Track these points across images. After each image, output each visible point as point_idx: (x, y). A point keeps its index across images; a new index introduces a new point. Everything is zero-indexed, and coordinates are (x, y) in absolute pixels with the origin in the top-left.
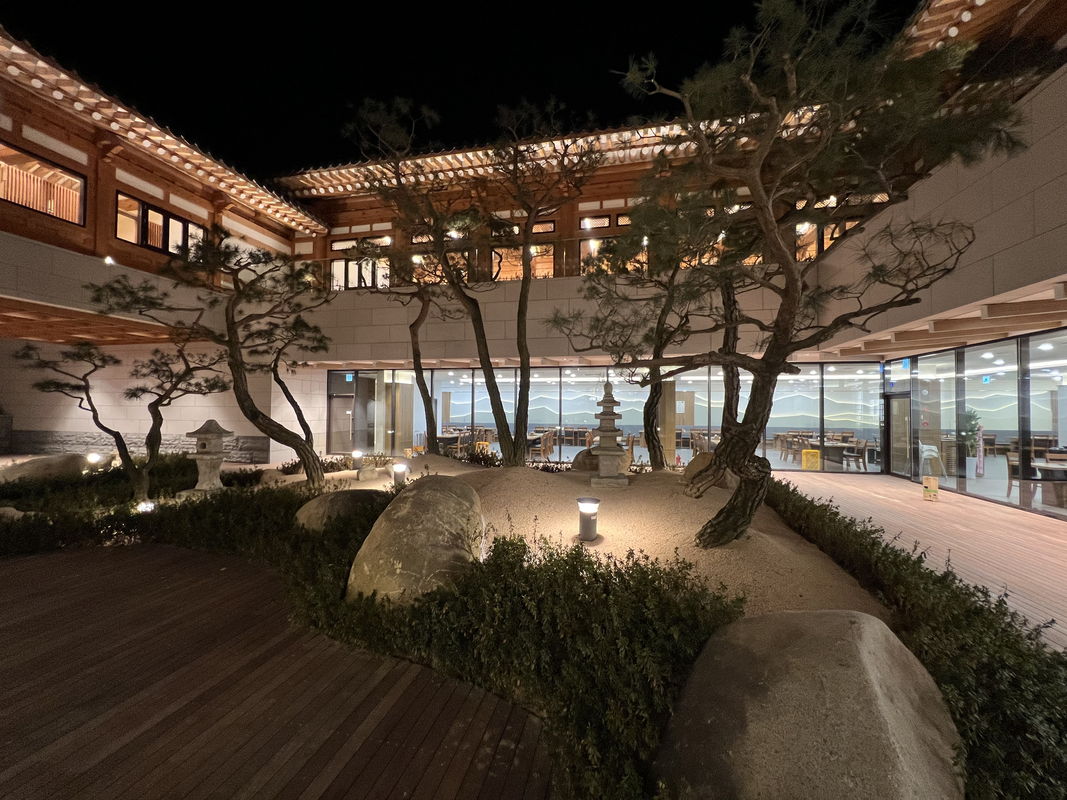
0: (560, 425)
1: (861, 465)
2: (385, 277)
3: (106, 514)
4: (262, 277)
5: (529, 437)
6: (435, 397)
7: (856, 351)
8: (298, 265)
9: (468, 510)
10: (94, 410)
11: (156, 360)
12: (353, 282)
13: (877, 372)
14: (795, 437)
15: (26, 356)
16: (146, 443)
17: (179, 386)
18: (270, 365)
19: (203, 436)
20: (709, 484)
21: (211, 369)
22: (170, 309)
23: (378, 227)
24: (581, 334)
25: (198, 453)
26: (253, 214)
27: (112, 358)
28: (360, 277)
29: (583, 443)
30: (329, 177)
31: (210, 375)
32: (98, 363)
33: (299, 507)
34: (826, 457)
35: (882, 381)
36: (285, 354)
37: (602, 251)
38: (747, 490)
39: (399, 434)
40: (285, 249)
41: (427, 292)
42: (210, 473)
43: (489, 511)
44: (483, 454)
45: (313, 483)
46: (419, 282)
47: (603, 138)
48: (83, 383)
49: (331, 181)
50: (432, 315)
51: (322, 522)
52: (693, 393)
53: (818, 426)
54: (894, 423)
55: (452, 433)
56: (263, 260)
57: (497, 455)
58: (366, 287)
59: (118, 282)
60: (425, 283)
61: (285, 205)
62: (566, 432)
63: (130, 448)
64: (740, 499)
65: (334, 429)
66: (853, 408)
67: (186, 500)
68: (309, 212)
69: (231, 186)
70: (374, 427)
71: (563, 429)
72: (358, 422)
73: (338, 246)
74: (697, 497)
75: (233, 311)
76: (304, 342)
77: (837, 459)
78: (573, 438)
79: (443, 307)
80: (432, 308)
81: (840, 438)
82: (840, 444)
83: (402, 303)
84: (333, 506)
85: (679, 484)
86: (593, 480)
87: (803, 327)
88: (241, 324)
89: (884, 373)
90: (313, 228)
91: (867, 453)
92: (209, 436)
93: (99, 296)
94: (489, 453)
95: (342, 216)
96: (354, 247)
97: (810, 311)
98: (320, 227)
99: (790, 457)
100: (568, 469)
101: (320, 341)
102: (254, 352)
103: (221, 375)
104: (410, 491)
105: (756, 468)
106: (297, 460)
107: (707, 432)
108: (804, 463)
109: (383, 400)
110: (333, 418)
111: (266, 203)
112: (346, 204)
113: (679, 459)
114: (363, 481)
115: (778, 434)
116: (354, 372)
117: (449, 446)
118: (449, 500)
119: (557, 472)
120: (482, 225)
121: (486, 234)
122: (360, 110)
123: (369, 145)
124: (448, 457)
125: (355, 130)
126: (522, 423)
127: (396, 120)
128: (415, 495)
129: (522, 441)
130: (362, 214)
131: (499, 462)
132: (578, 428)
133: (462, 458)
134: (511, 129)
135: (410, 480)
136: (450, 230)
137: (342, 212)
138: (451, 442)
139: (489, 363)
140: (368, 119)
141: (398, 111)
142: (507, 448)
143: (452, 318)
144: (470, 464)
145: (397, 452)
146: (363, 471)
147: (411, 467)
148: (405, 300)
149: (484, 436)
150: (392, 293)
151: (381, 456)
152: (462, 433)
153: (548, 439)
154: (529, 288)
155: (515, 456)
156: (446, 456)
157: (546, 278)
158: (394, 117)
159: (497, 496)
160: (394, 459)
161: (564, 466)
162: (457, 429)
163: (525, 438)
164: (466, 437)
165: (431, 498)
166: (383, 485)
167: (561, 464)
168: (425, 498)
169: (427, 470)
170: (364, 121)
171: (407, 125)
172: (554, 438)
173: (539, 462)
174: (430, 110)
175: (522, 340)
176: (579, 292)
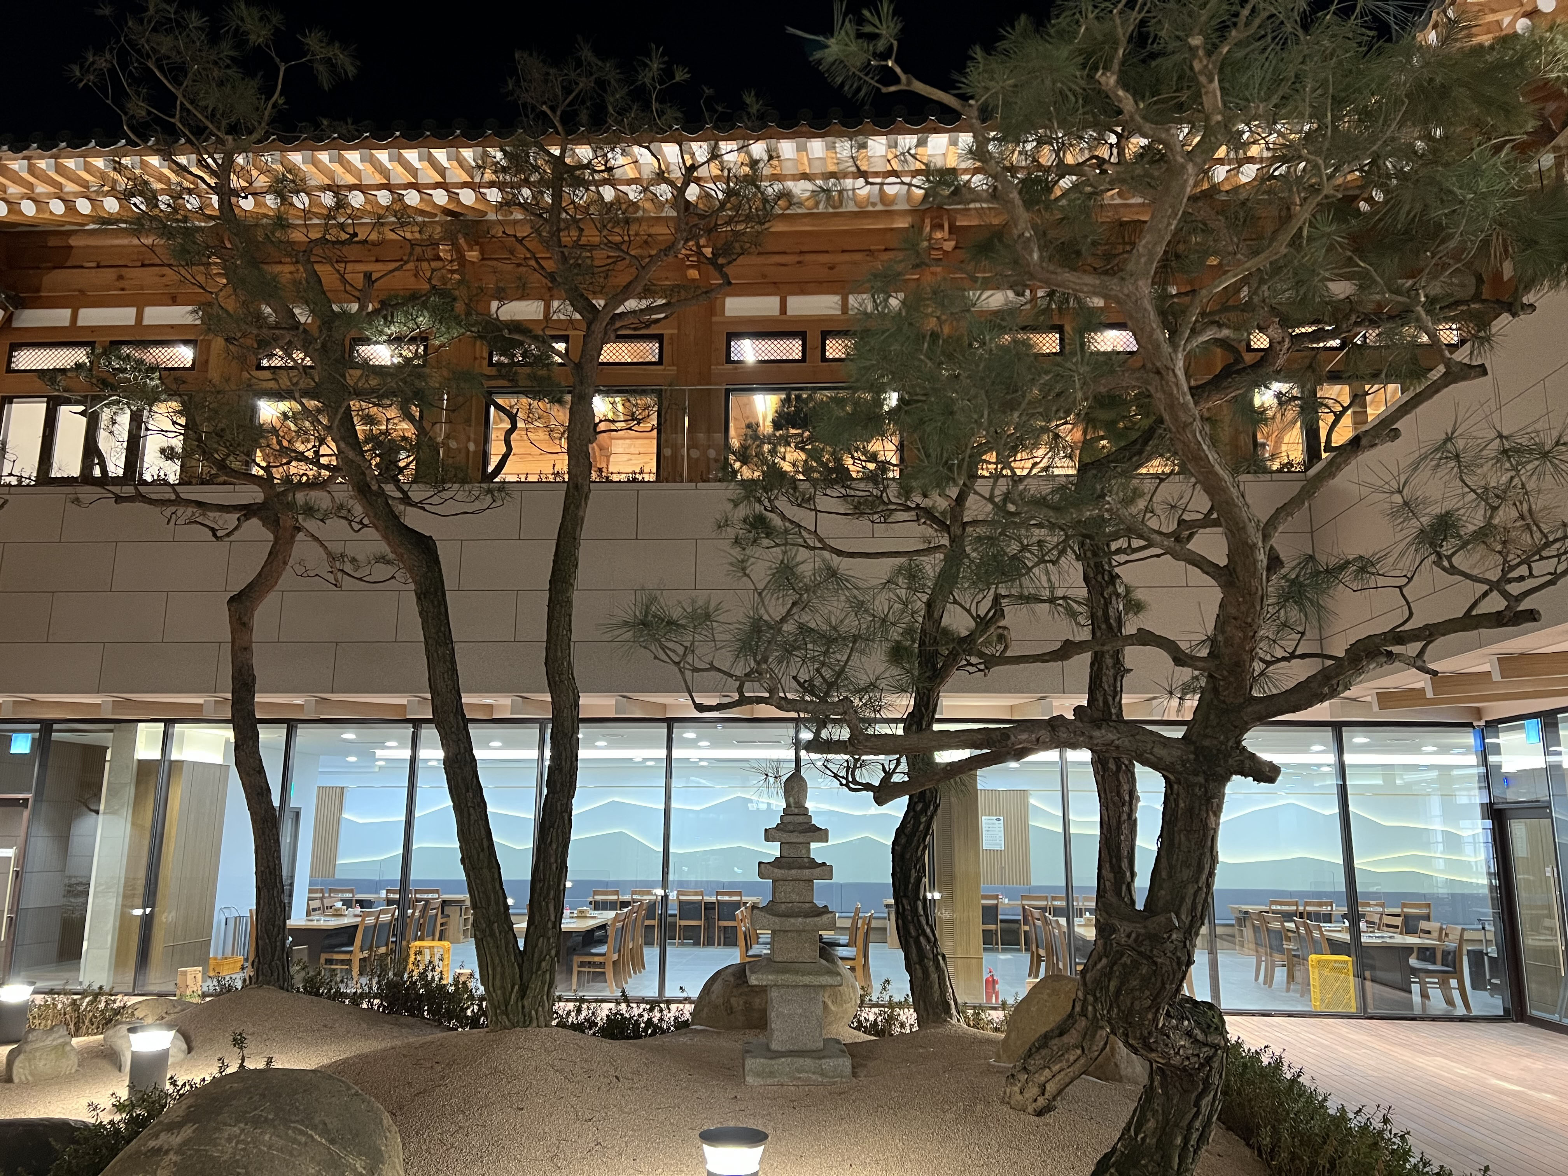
0: (665, 883)
1: (1456, 995)
2: (168, 453)
5: (569, 923)
6: (294, 802)
7: (1413, 696)
12: (67, 464)
13: (1467, 750)
14: (1288, 916)
20: (1071, 1071)
23: (156, 315)
24: (713, 668)
28: (91, 451)
29: (729, 939)
30: (26, 176)
34: (1367, 974)
35: (1483, 770)
37: (781, 421)
38: (1169, 1099)
39: (166, 917)
41: (291, 506)
44: (427, 984)
46: (271, 477)
47: (787, 148)
49: (30, 186)
50: (300, 570)
52: (1024, 794)
53: (1341, 886)
54: (1521, 877)
55: (338, 914)
57: (470, 984)
58: (105, 480)
60: (287, 479)
62: (681, 903)
64: (1151, 1124)
66: (1420, 837)
70: (86, 894)
71: (673, 895)
72: (34, 881)
73: (30, 360)
74: (1039, 1113)
77: (1396, 977)
78: (701, 923)
79: (336, 548)
80: (302, 549)
81: (1398, 921)
82: (1400, 939)
83: (213, 531)
85: (989, 1070)
86: (751, 1063)
87: (1280, 653)
89: (1484, 752)
91: (1465, 959)
94: (448, 980)
95: (54, 280)
96: (79, 366)
97: (1293, 613)
99: (1280, 974)
100: (681, 1025)
104: (177, 1124)
105: (1189, 1034)
107: (1064, 903)
108: (1315, 992)
109: (126, 812)
112: (71, 247)
113: (992, 983)
114: (24, 1084)
115: (1245, 908)
116: (38, 726)
117: (324, 957)
118: (299, 1155)
119: (651, 1035)
120: (463, 334)
121: (475, 358)
122: (130, 23)
123: (149, 113)
124: (317, 994)
125: (112, 71)
126: (548, 894)
127: (233, 59)
128: (186, 1143)
129: (549, 939)
130: (114, 277)
131: (476, 1007)
132: (718, 893)
133: (362, 996)
134: (549, 112)
135: (180, 1083)
136: (367, 341)
137: (55, 268)
138: (334, 941)
139: (459, 707)
140: (152, 48)
141: (240, 38)
142: (499, 969)
143: (360, 579)
144: (389, 1017)
145: (156, 981)
146: (28, 1048)
147: (192, 1033)
148: (220, 523)
149: (439, 921)
150: (179, 501)
151: (96, 995)
152: (369, 914)
153: (630, 927)
154: (586, 504)
155: (523, 994)
156: (310, 993)
157: (635, 480)
158: (226, 49)
159: (460, 1128)
160: (140, 1002)
161: (672, 1015)
162: (357, 901)
163: (554, 927)
164: (383, 925)
165: (242, 1149)
166: (85, 1102)
167: (662, 1005)
168: (222, 1152)
169: (241, 1048)
170: (138, 52)
171: (261, 73)
172: (647, 923)
173: (596, 1001)
174: (328, 44)
175: (559, 654)
176: (719, 527)
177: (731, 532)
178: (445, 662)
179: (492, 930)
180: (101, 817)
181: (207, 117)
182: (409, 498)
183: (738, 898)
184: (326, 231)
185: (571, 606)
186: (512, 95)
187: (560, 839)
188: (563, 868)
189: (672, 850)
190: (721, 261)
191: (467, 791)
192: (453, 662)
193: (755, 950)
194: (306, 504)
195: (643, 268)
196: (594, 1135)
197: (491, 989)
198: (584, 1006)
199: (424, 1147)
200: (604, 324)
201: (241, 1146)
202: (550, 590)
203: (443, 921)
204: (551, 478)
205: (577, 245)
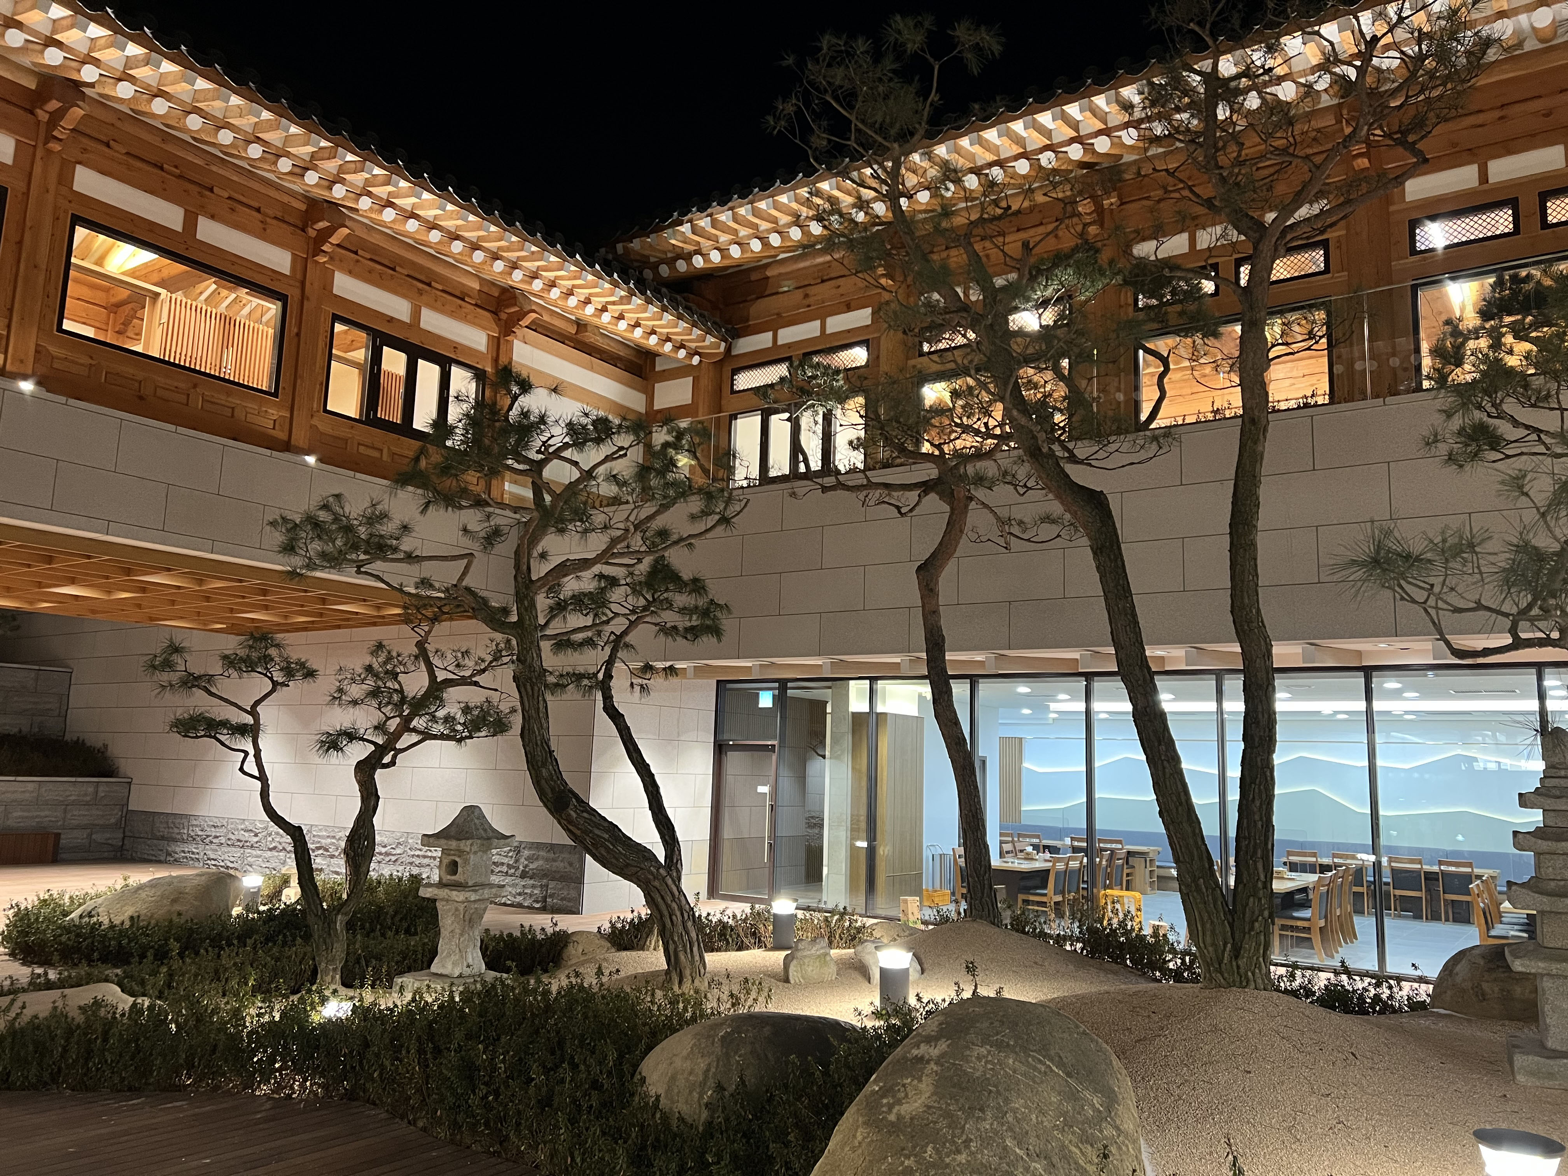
0: (1375, 848)
2: (853, 445)
3: (267, 1018)
4: (589, 475)
5: (1278, 886)
6: (981, 751)
8: (660, 437)
9: (1100, 1118)
10: (262, 778)
11: (376, 666)
12: (780, 464)
15: (168, 665)
16: (345, 851)
17: (414, 723)
18: (595, 675)
19: (453, 844)
21: (476, 684)
22: (410, 558)
23: (838, 323)
24: (1479, 606)
25: (441, 884)
26: (573, 330)
27: (302, 665)
28: (796, 449)
29: (1459, 915)
30: (732, 224)
31: (473, 696)
32: (278, 677)
33: (650, 1048)
36: (627, 646)
37: (1490, 310)
39: (884, 850)
40: (635, 401)
41: (964, 477)
42: (461, 935)
43: (1161, 1127)
44: (1127, 933)
45: (680, 983)
46: (942, 453)
48: (250, 720)
49: (735, 232)
50: (974, 536)
51: (701, 1097)
55: (1029, 858)
56: (594, 435)
57: (1172, 938)
58: (809, 475)
59: (325, 507)
60: (957, 454)
61: (637, 301)
62: (1393, 870)
63: (318, 862)
65: (727, 833)
67: (414, 1000)
68: (687, 308)
69: (534, 276)
70: (821, 826)
71: (1384, 861)
72: (784, 813)
73: (746, 381)
75: (529, 555)
76: (669, 617)
78: (1422, 894)
79: (1003, 513)
80: (976, 517)
83: (898, 508)
84: (727, 1055)
86: (1520, 1060)
88: (544, 585)
90: (693, 345)
92: (465, 845)
93: (292, 539)
94: (1148, 929)
95: (759, 309)
96: (782, 379)
98: (710, 339)
100: (1416, 1006)
101: (705, 613)
102: (563, 643)
103: (495, 697)
104: (930, 1040)
106: (645, 912)
109: (847, 759)
110: (726, 802)
111: (598, 302)
112: (768, 278)
114: (798, 985)
116: (777, 685)
117: (1021, 897)
118: (1042, 1082)
119: (1380, 1013)
120: (1108, 284)
121: (1121, 306)
122: (810, 66)
123: (829, 141)
124: (1023, 932)
125: (799, 112)
126: (1255, 852)
127: (894, 71)
128: (943, 1055)
129: (1260, 900)
130: (802, 296)
131: (1179, 961)
132: (1440, 863)
133: (1065, 938)
134: (1197, 29)
135: (925, 1000)
136: (1016, 309)
137: (758, 298)
138: (1029, 883)
139: (1143, 661)
140: (829, 83)
141: (899, 50)
142: (1208, 926)
143: (1029, 540)
144: (1091, 962)
145: (882, 905)
146: (799, 954)
147: (922, 956)
148: (903, 500)
149: (1126, 871)
150: (871, 485)
151: (843, 914)
152: (1059, 860)
153: (1336, 892)
154: (1265, 438)
155: (1236, 954)
156: (1017, 931)
157: (1306, 406)
158: (889, 64)
159: (1186, 1081)
160: (876, 924)
161: (1404, 993)
162: (1045, 847)
163: (1265, 887)
164: (1072, 872)
165: (991, 1069)
166: (852, 1007)
167: (1392, 982)
168: (974, 1068)
169: (973, 975)
170: (817, 89)
171: (917, 78)
172: (1356, 889)
173: (1312, 969)
174: (975, 30)
175: (1246, 601)
176: (1428, 444)
177: (1443, 449)
178: (1126, 615)
179: (1197, 886)
180: (827, 761)
181: (876, 132)
182: (1074, 456)
183: (1469, 870)
184: (983, 210)
185: (1256, 549)
186: (1156, 22)
187: (1264, 796)
188: (1269, 827)
189: (1381, 812)
190: (1411, 138)
191: (1160, 744)
192: (1134, 615)
193: (1499, 930)
194: (977, 474)
195: (1318, 167)
196: (1334, 1112)
197: (1202, 945)
198: (1298, 973)
199: (1152, 1095)
200: (1274, 240)
201: (989, 1066)
202: (1231, 534)
203: (1129, 871)
204: (1210, 416)
205: (1239, 162)
